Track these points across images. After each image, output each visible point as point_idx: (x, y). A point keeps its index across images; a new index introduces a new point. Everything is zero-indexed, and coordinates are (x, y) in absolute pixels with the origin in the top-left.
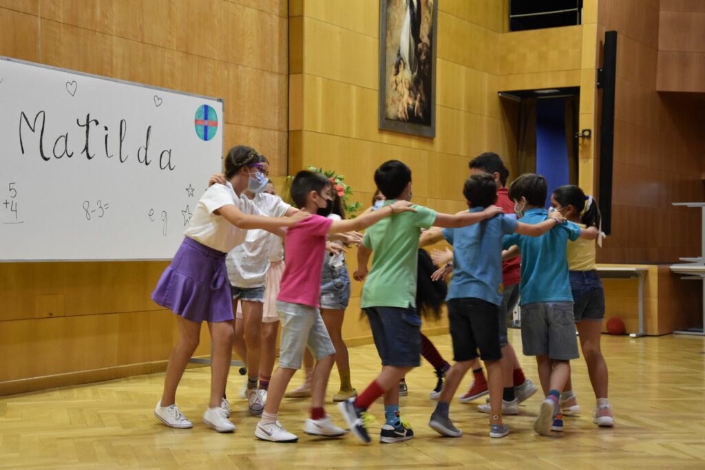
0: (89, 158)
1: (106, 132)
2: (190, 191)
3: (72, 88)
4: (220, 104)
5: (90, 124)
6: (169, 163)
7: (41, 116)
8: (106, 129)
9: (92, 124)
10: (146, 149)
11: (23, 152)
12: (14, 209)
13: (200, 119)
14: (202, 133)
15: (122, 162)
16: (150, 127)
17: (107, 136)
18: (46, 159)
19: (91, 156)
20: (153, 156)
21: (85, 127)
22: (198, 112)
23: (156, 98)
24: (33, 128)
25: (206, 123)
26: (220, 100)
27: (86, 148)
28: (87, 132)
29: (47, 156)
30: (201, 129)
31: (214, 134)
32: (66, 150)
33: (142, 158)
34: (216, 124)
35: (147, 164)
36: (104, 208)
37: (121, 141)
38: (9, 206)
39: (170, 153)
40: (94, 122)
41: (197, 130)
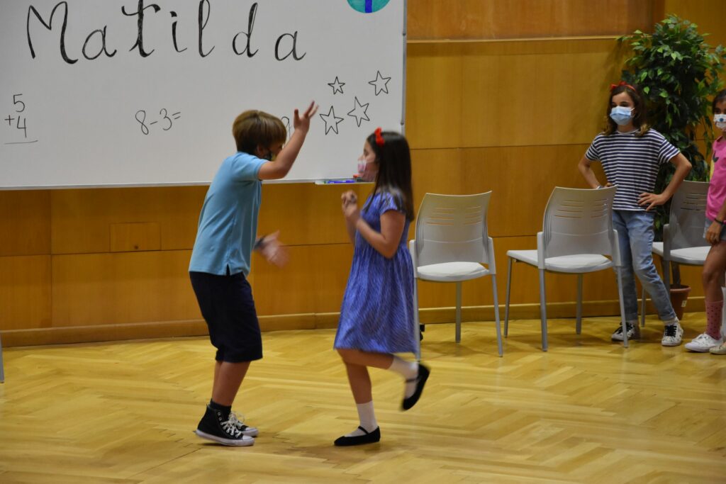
0: (144, 54)
1: (174, 19)
2: (337, 86)
5: (145, 12)
6: (294, 50)
7: (62, 8)
8: (174, 14)
9: (149, 12)
10: (249, 36)
11: (34, 56)
12: (21, 125)
14: (361, 2)
15: (203, 55)
16: (255, 5)
17: (174, 25)
18: (71, 62)
19: (146, 51)
20: (265, 42)
21: (137, 17)
24: (48, 24)
27: (139, 42)
28: (140, 22)
29: (72, 58)
31: (385, 2)
32: (104, 48)
33: (241, 46)
35: (250, 55)
36: (172, 118)
37: (201, 29)
38: (14, 123)
39: (295, 37)
40: (152, 9)
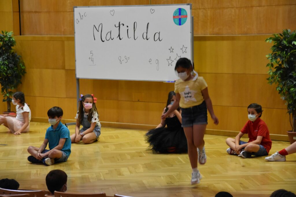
0: (120, 39)
1: (128, 28)
2: (171, 50)
3: (112, 13)
4: (189, 6)
5: (120, 26)
6: (159, 38)
7: (101, 26)
8: (127, 27)
9: (121, 26)
10: (147, 33)
11: (95, 39)
12: (92, 60)
13: (176, 15)
14: (178, 22)
15: (135, 39)
16: (148, 23)
17: (128, 30)
18: (103, 41)
19: (121, 38)
20: (150, 35)
21: (118, 27)
22: (175, 12)
23: (151, 10)
24: (98, 30)
25: (180, 17)
26: (188, 4)
27: (119, 35)
28: (119, 29)
29: (103, 40)
30: (177, 20)
31: (185, 22)
32: (111, 37)
33: (145, 37)
34: (186, 16)
35: (147, 39)
36: (128, 59)
37: (134, 31)
38: (91, 59)
39: (159, 34)
40: (122, 25)
41: (174, 21)
